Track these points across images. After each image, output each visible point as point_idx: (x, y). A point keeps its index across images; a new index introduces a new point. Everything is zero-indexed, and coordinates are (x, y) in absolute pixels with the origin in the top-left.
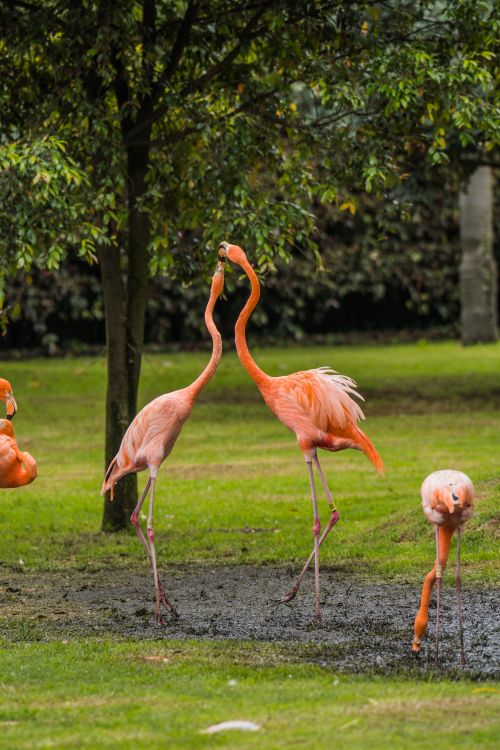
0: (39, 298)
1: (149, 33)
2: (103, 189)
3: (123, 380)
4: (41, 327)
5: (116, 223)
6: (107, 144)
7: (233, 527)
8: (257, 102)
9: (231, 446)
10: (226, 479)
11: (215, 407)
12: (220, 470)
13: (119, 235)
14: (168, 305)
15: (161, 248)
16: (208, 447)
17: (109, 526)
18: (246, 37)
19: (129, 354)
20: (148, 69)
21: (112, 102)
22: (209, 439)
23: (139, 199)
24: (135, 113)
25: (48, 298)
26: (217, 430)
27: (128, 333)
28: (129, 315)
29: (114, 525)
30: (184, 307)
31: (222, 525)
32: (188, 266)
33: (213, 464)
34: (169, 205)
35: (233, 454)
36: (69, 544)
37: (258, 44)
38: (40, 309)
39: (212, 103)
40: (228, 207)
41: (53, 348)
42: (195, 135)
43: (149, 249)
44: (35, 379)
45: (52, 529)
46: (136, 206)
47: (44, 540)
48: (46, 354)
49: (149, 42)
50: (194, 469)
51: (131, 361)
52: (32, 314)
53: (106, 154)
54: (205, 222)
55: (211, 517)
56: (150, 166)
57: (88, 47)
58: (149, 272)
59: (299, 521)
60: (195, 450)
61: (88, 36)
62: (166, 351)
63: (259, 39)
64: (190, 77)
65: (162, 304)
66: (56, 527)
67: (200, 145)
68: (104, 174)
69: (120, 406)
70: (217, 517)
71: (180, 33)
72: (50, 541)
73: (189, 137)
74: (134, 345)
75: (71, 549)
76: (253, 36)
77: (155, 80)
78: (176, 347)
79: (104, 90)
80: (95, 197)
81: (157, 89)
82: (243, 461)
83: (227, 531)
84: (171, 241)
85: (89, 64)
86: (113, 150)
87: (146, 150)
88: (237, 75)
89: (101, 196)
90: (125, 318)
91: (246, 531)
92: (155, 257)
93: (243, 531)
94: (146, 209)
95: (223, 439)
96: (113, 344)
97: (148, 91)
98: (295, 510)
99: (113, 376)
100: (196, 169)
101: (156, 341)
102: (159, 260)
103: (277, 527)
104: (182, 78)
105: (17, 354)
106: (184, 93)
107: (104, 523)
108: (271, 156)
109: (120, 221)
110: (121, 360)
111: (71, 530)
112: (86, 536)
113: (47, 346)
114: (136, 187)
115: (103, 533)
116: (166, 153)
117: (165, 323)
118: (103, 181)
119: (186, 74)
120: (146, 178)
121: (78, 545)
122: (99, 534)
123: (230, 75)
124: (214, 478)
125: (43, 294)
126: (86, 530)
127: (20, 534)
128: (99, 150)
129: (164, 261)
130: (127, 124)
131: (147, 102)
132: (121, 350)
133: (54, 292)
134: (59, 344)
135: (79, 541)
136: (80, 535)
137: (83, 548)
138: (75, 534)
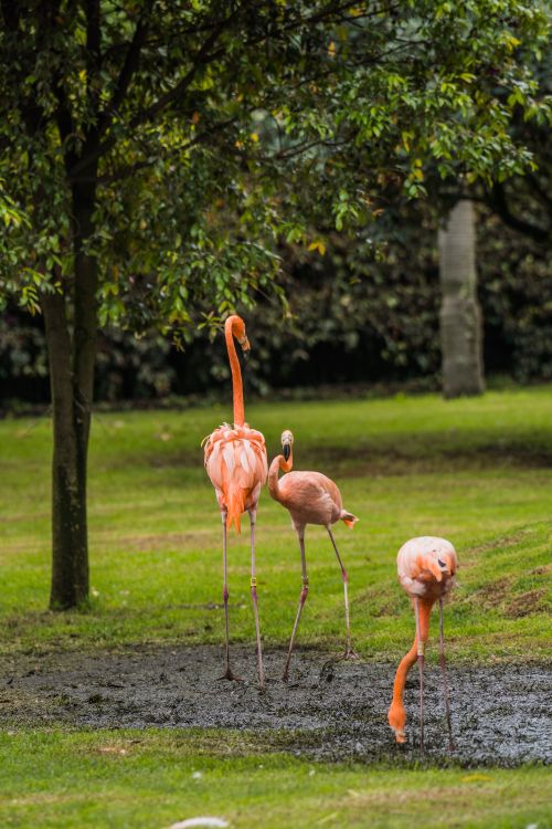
1: (94, 58)
2: (46, 231)
3: (71, 442)
5: (60, 268)
6: (50, 181)
7: (195, 603)
8: (213, 132)
9: (191, 513)
10: (186, 550)
11: (173, 471)
12: (179, 540)
13: (65, 281)
14: (119, 358)
15: (110, 295)
16: (165, 515)
17: (57, 604)
18: (201, 61)
19: (77, 413)
20: (93, 97)
21: (54, 134)
22: (166, 507)
23: (85, 242)
24: (79, 146)
26: (175, 496)
27: (76, 391)
28: (76, 370)
29: (63, 603)
30: (136, 361)
31: (183, 601)
32: (141, 314)
33: (171, 534)
34: (119, 247)
35: (193, 522)
36: (13, 625)
37: (215, 69)
39: (165, 134)
40: (184, 249)
42: (146, 169)
43: (98, 296)
46: (82, 249)
49: (94, 68)
50: (150, 539)
51: (79, 421)
53: (48, 191)
54: (159, 265)
55: (170, 592)
56: (97, 205)
57: (26, 73)
58: (98, 322)
59: (268, 595)
60: (151, 519)
61: (26, 62)
62: (117, 410)
63: (216, 62)
64: (140, 105)
65: (112, 358)
67: (152, 181)
68: (46, 215)
69: (68, 470)
70: (176, 592)
71: (128, 57)
73: (140, 172)
74: (83, 403)
75: (16, 630)
76: (209, 60)
77: (101, 109)
78: (128, 405)
79: (46, 120)
80: (36, 240)
81: (104, 120)
82: (205, 530)
83: (188, 608)
84: (121, 287)
85: (28, 93)
86: (56, 188)
87: (93, 186)
88: (192, 103)
89: (43, 239)
90: (72, 374)
91: (210, 607)
92: (104, 306)
93: (206, 607)
94: (94, 253)
95: (183, 506)
96: (59, 402)
97: (94, 121)
98: (262, 583)
99: (60, 438)
100: (148, 207)
101: (106, 399)
102: (109, 308)
103: (243, 602)
104: (131, 106)
106: (134, 123)
107: (52, 600)
108: (231, 191)
109: (65, 266)
110: (69, 420)
111: (15, 609)
112: (32, 615)
114: (82, 228)
115: (51, 613)
116: (115, 190)
117: (115, 378)
118: (46, 222)
119: (135, 102)
120: (93, 218)
121: (24, 626)
122: (47, 614)
123: (184, 103)
124: (173, 549)
126: (33, 609)
128: (40, 188)
129: (115, 309)
130: (71, 158)
131: (92, 134)
132: (68, 409)
135: (25, 622)
136: (25, 615)
137: (29, 629)
138: (19, 614)
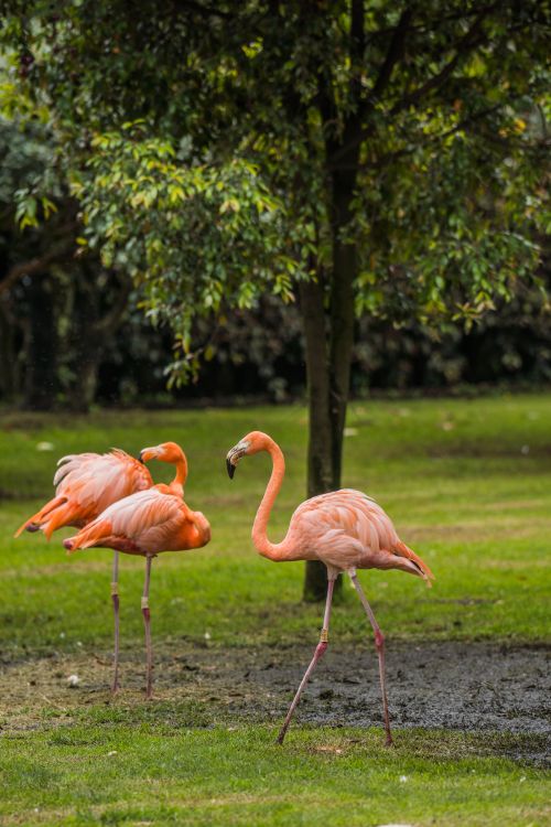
0: (264, 338)
1: (356, 43)
2: (302, 218)
3: (326, 432)
4: (267, 371)
5: (317, 257)
6: (308, 168)
7: (453, 597)
8: (479, 120)
9: (464, 505)
10: (455, 541)
11: (451, 461)
12: (448, 532)
13: (321, 270)
14: (409, 346)
15: (367, 286)
16: (438, 506)
17: (310, 595)
18: (466, 47)
19: (332, 403)
20: (355, 84)
21: (316, 120)
22: (439, 498)
23: (342, 230)
24: (339, 132)
25: (276, 337)
26: (449, 487)
27: (332, 380)
28: (333, 359)
29: (316, 594)
30: (426, 348)
31: (441, 595)
32: (400, 304)
33: (440, 525)
34: (381, 231)
35: (466, 514)
36: (265, 615)
37: (482, 55)
38: (266, 351)
39: (428, 121)
40: (444, 236)
41: (280, 394)
42: (408, 157)
43: (354, 286)
45: (248, 599)
46: (339, 237)
47: (237, 612)
48: (273, 401)
49: (357, 53)
50: (419, 531)
51: (335, 411)
52: (257, 356)
53: (306, 179)
54: (419, 254)
56: (355, 193)
57: (286, 58)
59: (527, 591)
60: (423, 510)
61: (287, 48)
62: (406, 398)
63: (481, 48)
64: (405, 93)
66: (252, 596)
67: (414, 169)
68: (304, 201)
69: (323, 461)
70: (435, 585)
71: (396, 42)
72: (243, 612)
73: (402, 159)
74: (339, 392)
75: (266, 621)
76: (474, 46)
77: (364, 96)
78: (417, 393)
79: (305, 107)
80: (292, 227)
81: (365, 108)
82: (476, 523)
83: (443, 602)
84: (378, 277)
85: (287, 79)
86: (314, 175)
87: (353, 174)
88: (456, 90)
89: (300, 227)
90: (328, 363)
91: (464, 603)
93: (461, 602)
94: (351, 241)
95: (456, 498)
96: (315, 391)
97: (354, 109)
98: (523, 578)
99: (315, 427)
100: (407, 194)
102: (365, 297)
103: (500, 598)
104: (397, 93)
105: (240, 400)
106: (396, 111)
107: (305, 592)
108: (494, 180)
109: (323, 254)
110: (324, 410)
111: (270, 600)
112: (284, 606)
113: (274, 393)
114: (340, 216)
115: (304, 604)
116: (374, 177)
117: (405, 367)
118: (302, 209)
119: (401, 89)
120: (352, 206)
121: (276, 617)
122: (300, 605)
123: (449, 90)
124: (440, 541)
125: (268, 333)
126: (286, 600)
127: (212, 604)
128: (298, 175)
129: (372, 298)
130: (332, 145)
131: (353, 122)
132: (324, 398)
133: (282, 331)
134: (288, 390)
135: (276, 613)
136: (278, 606)
137: (280, 620)
138: (273, 605)
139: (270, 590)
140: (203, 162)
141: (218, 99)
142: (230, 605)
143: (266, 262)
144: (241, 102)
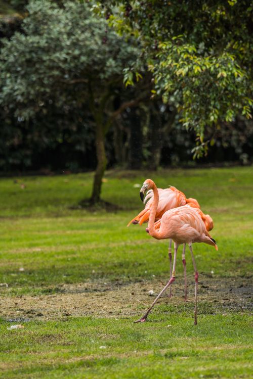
0: (238, 135)
4: (239, 151)
25: (243, 135)
38: (239, 141)
41: (245, 161)
44: (233, 177)
45: (231, 255)
47: (226, 261)
48: (241, 164)
52: (234, 144)
66: (233, 254)
72: (229, 261)
105: (226, 164)
113: (242, 160)
125: (240, 133)
127: (214, 258)
133: (246, 132)
134: (249, 159)
139: (242, 251)
140: (209, 55)
141: (216, 25)
142: (223, 258)
143: (239, 99)
144: (227, 26)
